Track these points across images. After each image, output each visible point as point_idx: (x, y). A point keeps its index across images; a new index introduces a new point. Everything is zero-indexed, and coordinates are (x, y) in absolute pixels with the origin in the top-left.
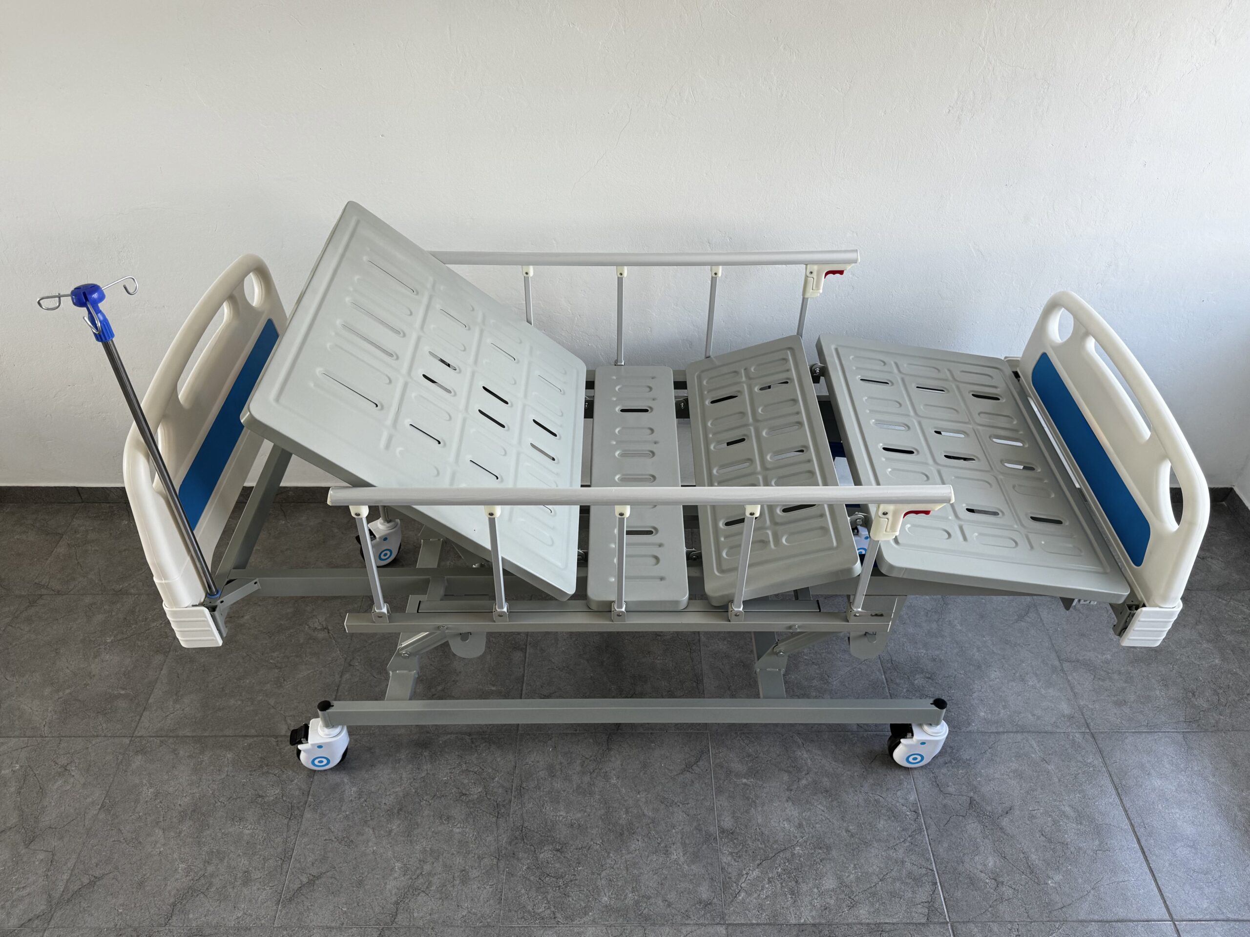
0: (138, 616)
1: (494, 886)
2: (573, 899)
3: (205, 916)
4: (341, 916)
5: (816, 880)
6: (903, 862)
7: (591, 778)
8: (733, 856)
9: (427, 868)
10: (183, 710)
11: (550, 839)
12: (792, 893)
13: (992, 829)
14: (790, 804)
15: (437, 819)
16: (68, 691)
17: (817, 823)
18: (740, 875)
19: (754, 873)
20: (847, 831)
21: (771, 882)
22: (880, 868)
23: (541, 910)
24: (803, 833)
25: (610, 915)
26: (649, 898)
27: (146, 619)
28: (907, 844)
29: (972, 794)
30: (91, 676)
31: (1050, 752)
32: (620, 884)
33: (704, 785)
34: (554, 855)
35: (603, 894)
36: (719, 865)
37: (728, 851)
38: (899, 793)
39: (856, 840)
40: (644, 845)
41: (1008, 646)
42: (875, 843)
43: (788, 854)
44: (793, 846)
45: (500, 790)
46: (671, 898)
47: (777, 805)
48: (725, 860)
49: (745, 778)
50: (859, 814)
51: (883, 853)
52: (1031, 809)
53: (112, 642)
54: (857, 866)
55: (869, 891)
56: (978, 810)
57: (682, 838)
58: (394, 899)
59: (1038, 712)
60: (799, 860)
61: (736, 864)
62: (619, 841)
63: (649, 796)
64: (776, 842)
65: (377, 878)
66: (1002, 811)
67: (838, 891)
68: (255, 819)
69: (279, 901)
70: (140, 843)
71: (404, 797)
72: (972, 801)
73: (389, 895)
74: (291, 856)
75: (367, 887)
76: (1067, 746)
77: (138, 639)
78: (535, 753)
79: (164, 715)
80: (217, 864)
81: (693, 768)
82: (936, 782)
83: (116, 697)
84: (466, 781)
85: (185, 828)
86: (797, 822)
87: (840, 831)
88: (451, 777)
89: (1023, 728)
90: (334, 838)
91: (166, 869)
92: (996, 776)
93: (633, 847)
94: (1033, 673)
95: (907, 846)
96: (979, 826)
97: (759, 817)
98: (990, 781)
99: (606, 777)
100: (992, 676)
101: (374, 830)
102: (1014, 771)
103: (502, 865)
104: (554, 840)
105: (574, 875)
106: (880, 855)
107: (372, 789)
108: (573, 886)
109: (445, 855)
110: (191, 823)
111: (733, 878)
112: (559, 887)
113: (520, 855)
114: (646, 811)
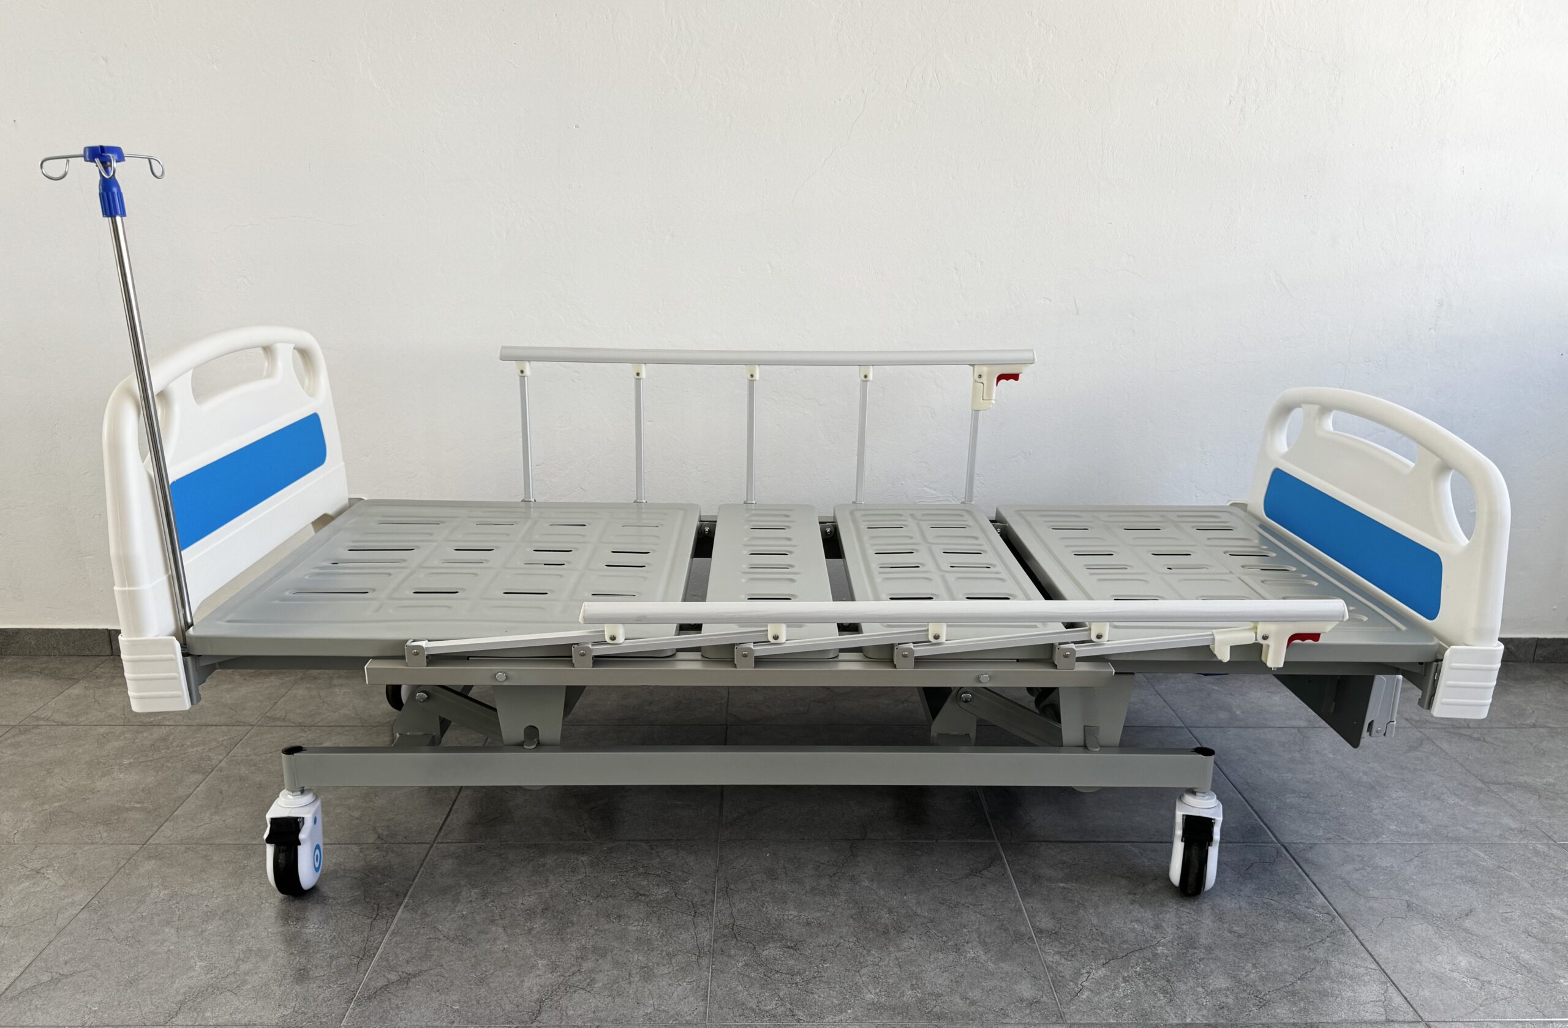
0: (171, 743)
1: (695, 983)
2: (820, 997)
3: (231, 1014)
4: (451, 1015)
5: (1198, 979)
6: (1327, 962)
7: (831, 881)
8: (1062, 956)
9: (587, 965)
10: (224, 821)
11: (776, 936)
12: (1165, 992)
13: (1451, 930)
14: (1137, 906)
15: (603, 917)
16: (57, 804)
17: (1182, 924)
18: (1078, 973)
19: (1100, 972)
20: (1231, 932)
21: (1128, 980)
22: (1294, 967)
23: (771, 1007)
24: (1164, 934)
25: (881, 1013)
26: (939, 995)
27: (183, 745)
28: (1327, 944)
29: (1407, 898)
30: (92, 791)
31: (1506, 860)
32: (891, 981)
33: (1001, 888)
34: (785, 952)
35: (865, 990)
36: (1042, 964)
37: (1053, 950)
38: (1297, 896)
39: (1248, 940)
40: (922, 943)
41: (1406, 771)
42: (1277, 943)
43: (1148, 954)
44: (1155, 947)
45: (696, 891)
46: (975, 996)
47: (1117, 907)
48: (1051, 959)
49: (1062, 882)
50: (1245, 916)
51: (1293, 953)
52: (1501, 912)
53: (130, 763)
54: (1257, 965)
55: (1284, 990)
56: (1424, 913)
57: (979, 937)
58: (536, 997)
59: (1473, 826)
60: (1166, 959)
61: (1069, 962)
62: (883, 939)
63: (922, 897)
64: (1125, 942)
65: (509, 976)
66: (1459, 913)
67: (1236, 990)
68: (321, 919)
69: (352, 999)
70: (139, 941)
71: (551, 898)
72: (1409, 904)
73: (528, 992)
74: (375, 955)
75: (493, 985)
76: (1530, 855)
77: (168, 761)
78: (745, 860)
79: (196, 825)
80: (257, 962)
81: (983, 872)
82: (1349, 887)
83: (128, 810)
84: (645, 883)
85: (210, 927)
86: (1152, 924)
87: (1221, 932)
88: (621, 880)
89: (1457, 839)
90: (441, 937)
91: (176, 966)
92: (1436, 881)
93: (905, 945)
94: (1451, 793)
95: (1328, 947)
96: (1430, 927)
97: (1092, 919)
98: (1429, 886)
99: (853, 879)
100: (1394, 796)
101: (504, 928)
102: (1462, 877)
103: (705, 962)
104: (783, 938)
105: (818, 972)
106: (1289, 955)
107: (504, 890)
108: (818, 983)
109: (614, 952)
110: (221, 922)
111: (1068, 977)
112: (797, 983)
113: (732, 952)
114: (919, 911)
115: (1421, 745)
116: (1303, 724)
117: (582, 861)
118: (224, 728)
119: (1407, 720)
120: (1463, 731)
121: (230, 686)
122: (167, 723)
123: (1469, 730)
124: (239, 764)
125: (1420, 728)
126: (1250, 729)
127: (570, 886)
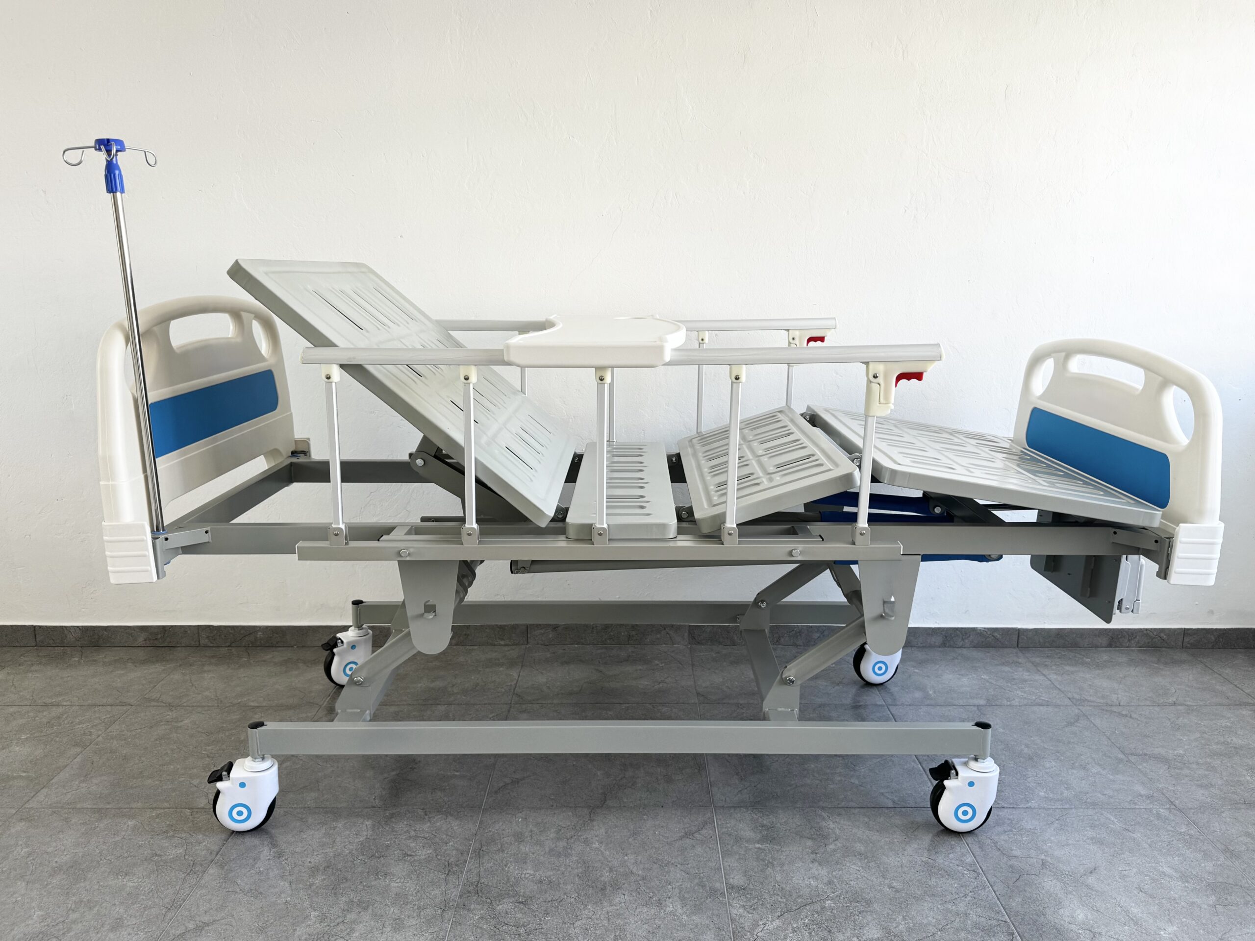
0: (64, 721)
1: (435, 933)
5: (855, 930)
6: (966, 915)
7: (567, 843)
8: (745, 909)
9: (351, 916)
10: (89, 788)
11: (511, 893)
13: (1075, 886)
14: (816, 864)
15: (373, 875)
17: (851, 880)
18: (755, 925)
19: (774, 924)
20: (890, 887)
21: (796, 931)
22: (937, 919)
24: (834, 889)
27: (72, 723)
28: (969, 898)
29: (1043, 857)
31: (1132, 823)
32: (598, 932)
33: (708, 849)
34: (515, 907)
36: (728, 916)
37: (739, 904)
38: (951, 856)
39: (903, 895)
40: (631, 899)
41: (1061, 744)
42: (927, 897)
43: (817, 907)
44: (824, 901)
45: (454, 852)
47: (800, 865)
48: (735, 912)
49: (758, 843)
50: (904, 873)
51: (939, 906)
52: (1120, 869)
53: (27, 738)
54: (906, 917)
55: (926, 940)
56: (1055, 870)
57: (680, 893)
59: (1109, 792)
60: (831, 912)
61: (750, 915)
62: (600, 895)
63: (639, 858)
64: (800, 897)
65: (285, 925)
66: (1084, 871)
67: (885, 940)
68: (145, 874)
71: (334, 857)
72: (1044, 863)
74: (181, 906)
76: (1152, 819)
77: (57, 737)
78: (501, 824)
79: (65, 792)
80: (84, 912)
81: (695, 835)
82: (996, 846)
83: (14, 778)
84: (413, 845)
85: (55, 881)
86: (826, 880)
87: (882, 888)
88: (395, 842)
89: (1094, 805)
90: (238, 890)
91: (18, 915)
92: (1070, 842)
93: (617, 900)
94: (1096, 763)
95: (969, 901)
96: (1058, 883)
97: (777, 876)
98: (1063, 846)
99: (587, 842)
100: (1048, 765)
101: (291, 883)
102: (1092, 839)
103: (449, 914)
104: (517, 894)
105: (540, 924)
106: (935, 909)
107: (297, 850)
108: (537, 934)
109: (376, 905)
110: (64, 876)
111: (746, 928)
112: (520, 935)
113: (473, 906)
114: (634, 870)
115: (1077, 721)
116: (982, 702)
117: (366, 825)
118: (109, 708)
119: (1069, 699)
120: (1114, 709)
121: (122, 672)
122: (65, 703)
123: (1120, 707)
124: (113, 739)
125: (1079, 705)
126: (938, 707)
127: (352, 847)
